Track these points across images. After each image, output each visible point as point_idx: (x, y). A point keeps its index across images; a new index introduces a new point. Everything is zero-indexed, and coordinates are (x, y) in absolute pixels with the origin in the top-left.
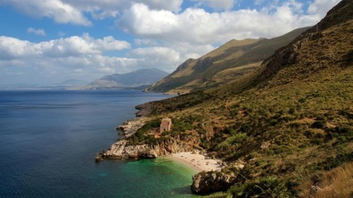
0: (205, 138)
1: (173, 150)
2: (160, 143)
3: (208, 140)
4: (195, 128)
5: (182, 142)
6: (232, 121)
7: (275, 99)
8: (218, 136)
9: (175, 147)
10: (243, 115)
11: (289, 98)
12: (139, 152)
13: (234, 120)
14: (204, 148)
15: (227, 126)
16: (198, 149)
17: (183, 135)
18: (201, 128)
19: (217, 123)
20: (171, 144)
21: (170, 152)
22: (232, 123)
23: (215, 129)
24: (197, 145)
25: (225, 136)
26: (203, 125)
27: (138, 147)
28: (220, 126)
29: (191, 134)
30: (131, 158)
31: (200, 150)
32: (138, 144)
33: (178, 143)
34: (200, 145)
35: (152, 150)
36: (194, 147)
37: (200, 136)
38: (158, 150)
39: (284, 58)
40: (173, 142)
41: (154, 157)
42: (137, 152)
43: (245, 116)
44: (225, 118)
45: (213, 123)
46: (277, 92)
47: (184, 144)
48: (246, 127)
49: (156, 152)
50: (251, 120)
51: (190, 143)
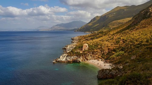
0: (104, 53)
1: (88, 58)
2: (82, 56)
3: (105, 54)
4: (99, 49)
5: (93, 55)
6: (117, 45)
7: (139, 35)
8: (110, 52)
11: (146, 35)
12: (73, 59)
13: (118, 45)
14: (103, 58)
15: (115, 48)
16: (100, 58)
17: (93, 52)
18: (102, 49)
19: (110, 47)
20: (88, 56)
21: (87, 59)
22: (117, 46)
23: (109, 49)
24: (100, 57)
25: (113, 52)
26: (103, 47)
27: (73, 57)
28: (111, 48)
29: (97, 51)
30: (69, 62)
31: (101, 59)
32: (72, 56)
33: (91, 56)
34: (101, 57)
35: (79, 59)
36: (99, 58)
37: (101, 53)
38: (82, 59)
39: (144, 15)
40: (89, 55)
41: (80, 62)
42: (72, 59)
43: (123, 43)
44: (114, 44)
45: (108, 46)
46: (140, 32)
47: (94, 56)
48: (124, 48)
49: (81, 59)
50: (126, 45)
51: (97, 55)
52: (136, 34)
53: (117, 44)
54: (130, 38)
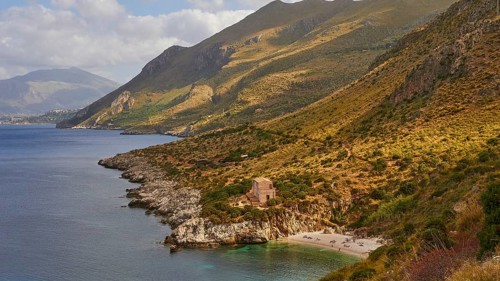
0: (339, 208)
1: (290, 228)
2: (270, 218)
3: (344, 210)
4: (320, 192)
5: (304, 216)
6: (380, 178)
7: (444, 140)
8: (362, 203)
9: (293, 224)
10: (397, 168)
11: (468, 139)
12: (238, 235)
13: (384, 177)
14: (340, 224)
15: (374, 186)
16: (330, 226)
17: (304, 203)
18: (331, 191)
19: (355, 183)
20: (288, 220)
21: (286, 232)
22: (381, 181)
23: (354, 192)
24: (326, 220)
25: (374, 202)
26: (332, 185)
27: (236, 226)
28: (362, 187)
29: (316, 202)
30: (224, 245)
31: (333, 227)
32: (234, 222)
33: (297, 218)
34: (331, 220)
35: (259, 231)
36: (323, 223)
37: (331, 205)
38: (268, 230)
40: (290, 215)
41: (264, 241)
42: (234, 234)
43: (400, 169)
44: (366, 173)
45: (348, 182)
46: (442, 129)
47: (307, 219)
48: (410, 186)
49: (265, 232)
50: (414, 175)
51: (315, 216)
52: (430, 135)
53: (381, 175)
54: (417, 153)
